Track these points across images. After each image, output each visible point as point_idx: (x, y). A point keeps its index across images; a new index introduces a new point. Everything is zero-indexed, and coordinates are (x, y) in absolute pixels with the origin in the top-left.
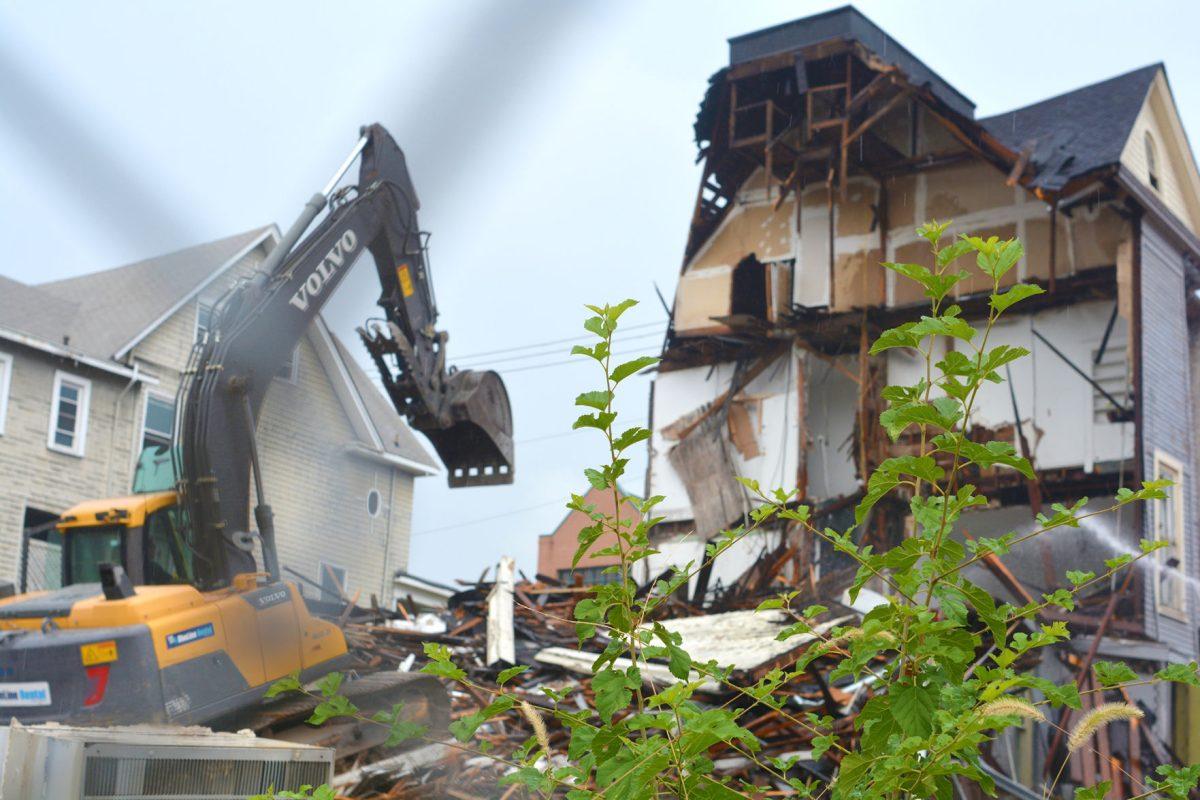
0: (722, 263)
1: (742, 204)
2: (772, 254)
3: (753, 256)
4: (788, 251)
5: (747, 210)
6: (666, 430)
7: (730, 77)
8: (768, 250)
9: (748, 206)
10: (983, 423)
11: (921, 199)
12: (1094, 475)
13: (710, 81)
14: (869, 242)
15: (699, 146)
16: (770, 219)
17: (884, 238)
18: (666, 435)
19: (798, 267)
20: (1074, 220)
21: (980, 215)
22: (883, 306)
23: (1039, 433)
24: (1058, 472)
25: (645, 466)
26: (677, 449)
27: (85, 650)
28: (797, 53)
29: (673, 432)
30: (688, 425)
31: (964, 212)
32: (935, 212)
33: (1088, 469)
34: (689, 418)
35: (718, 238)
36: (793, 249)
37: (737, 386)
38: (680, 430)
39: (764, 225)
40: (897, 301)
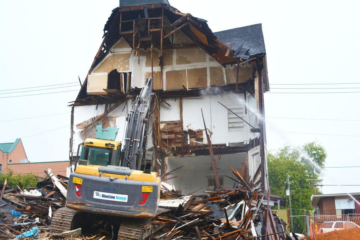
0: (105, 71)
1: (111, 52)
2: (122, 70)
3: (116, 70)
4: (129, 69)
5: (114, 54)
6: (79, 125)
7: (120, 11)
8: (121, 69)
9: (115, 53)
10: (192, 129)
11: (175, 57)
12: (229, 147)
13: (112, 11)
14: (157, 69)
15: (104, 32)
16: (122, 59)
17: (162, 68)
18: (78, 127)
19: (132, 75)
20: (226, 68)
21: (195, 64)
22: (162, 90)
23: (211, 133)
24: (217, 145)
25: (70, 137)
26: (83, 132)
27: (143, 187)
28: (145, 6)
29: (81, 126)
30: (87, 125)
31: (189, 63)
32: (180, 61)
33: (227, 145)
34: (87, 122)
35: (103, 63)
36: (130, 69)
37: (107, 112)
38: (84, 126)
39: (120, 60)
40: (167, 89)
